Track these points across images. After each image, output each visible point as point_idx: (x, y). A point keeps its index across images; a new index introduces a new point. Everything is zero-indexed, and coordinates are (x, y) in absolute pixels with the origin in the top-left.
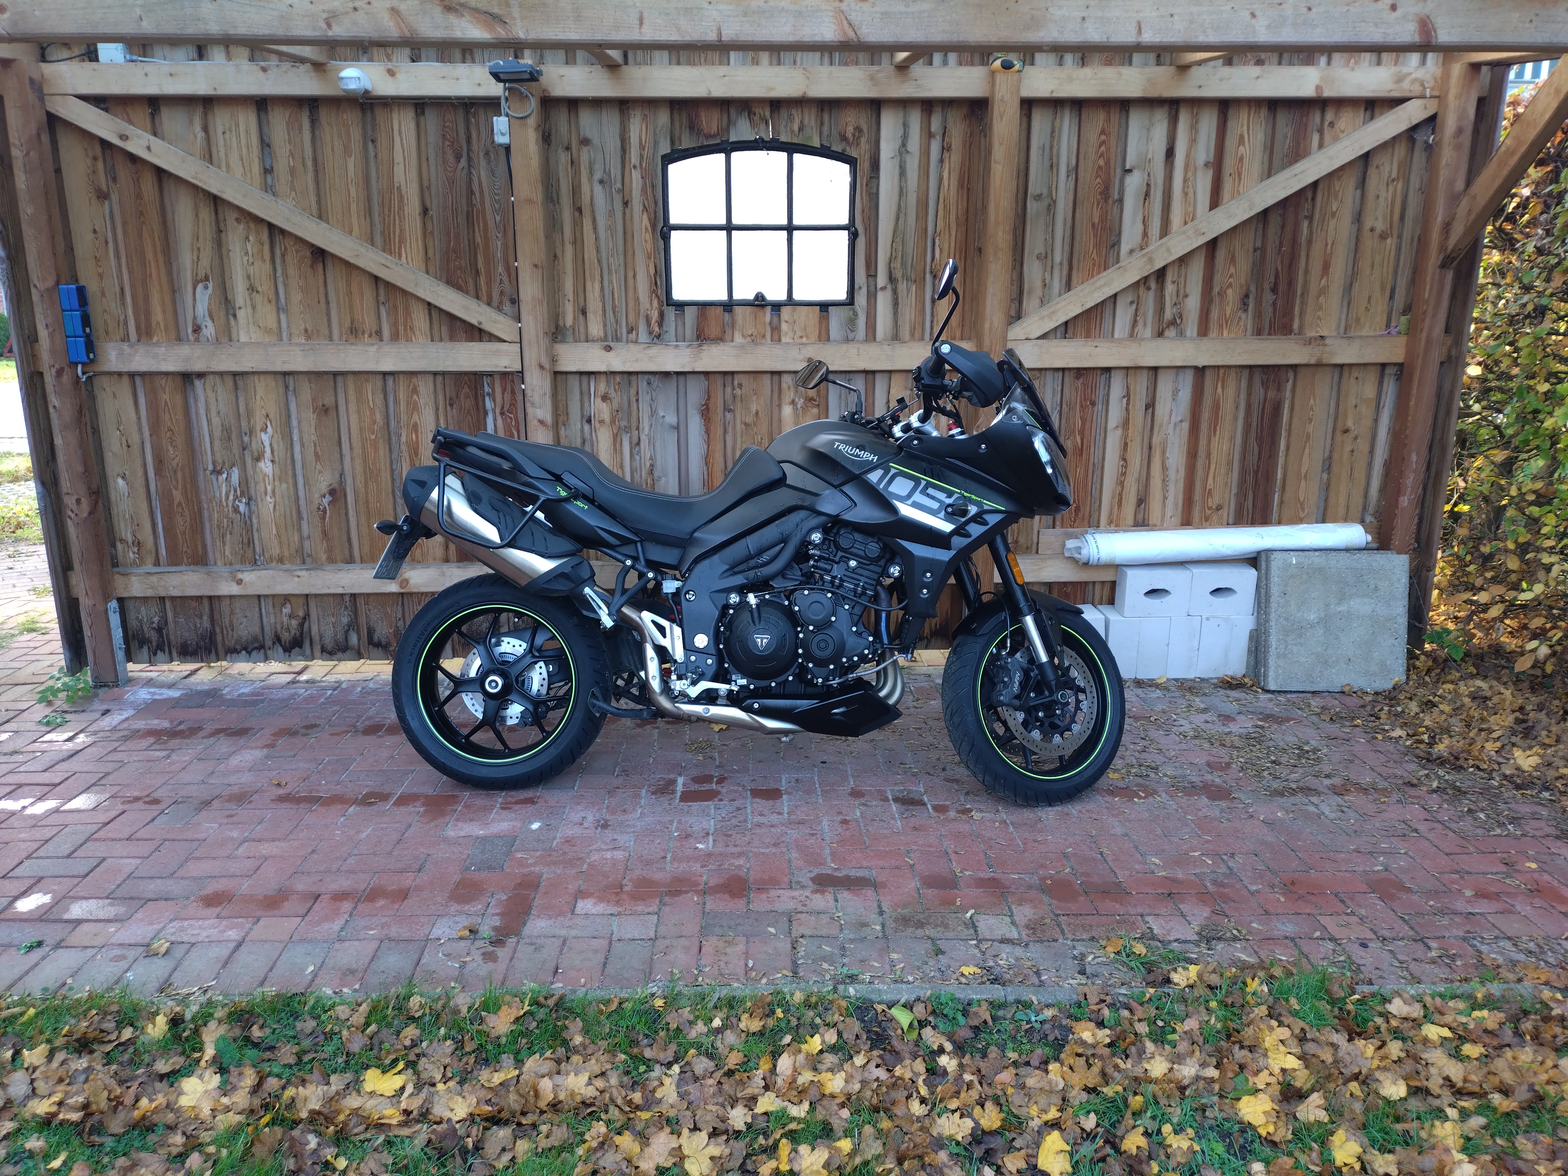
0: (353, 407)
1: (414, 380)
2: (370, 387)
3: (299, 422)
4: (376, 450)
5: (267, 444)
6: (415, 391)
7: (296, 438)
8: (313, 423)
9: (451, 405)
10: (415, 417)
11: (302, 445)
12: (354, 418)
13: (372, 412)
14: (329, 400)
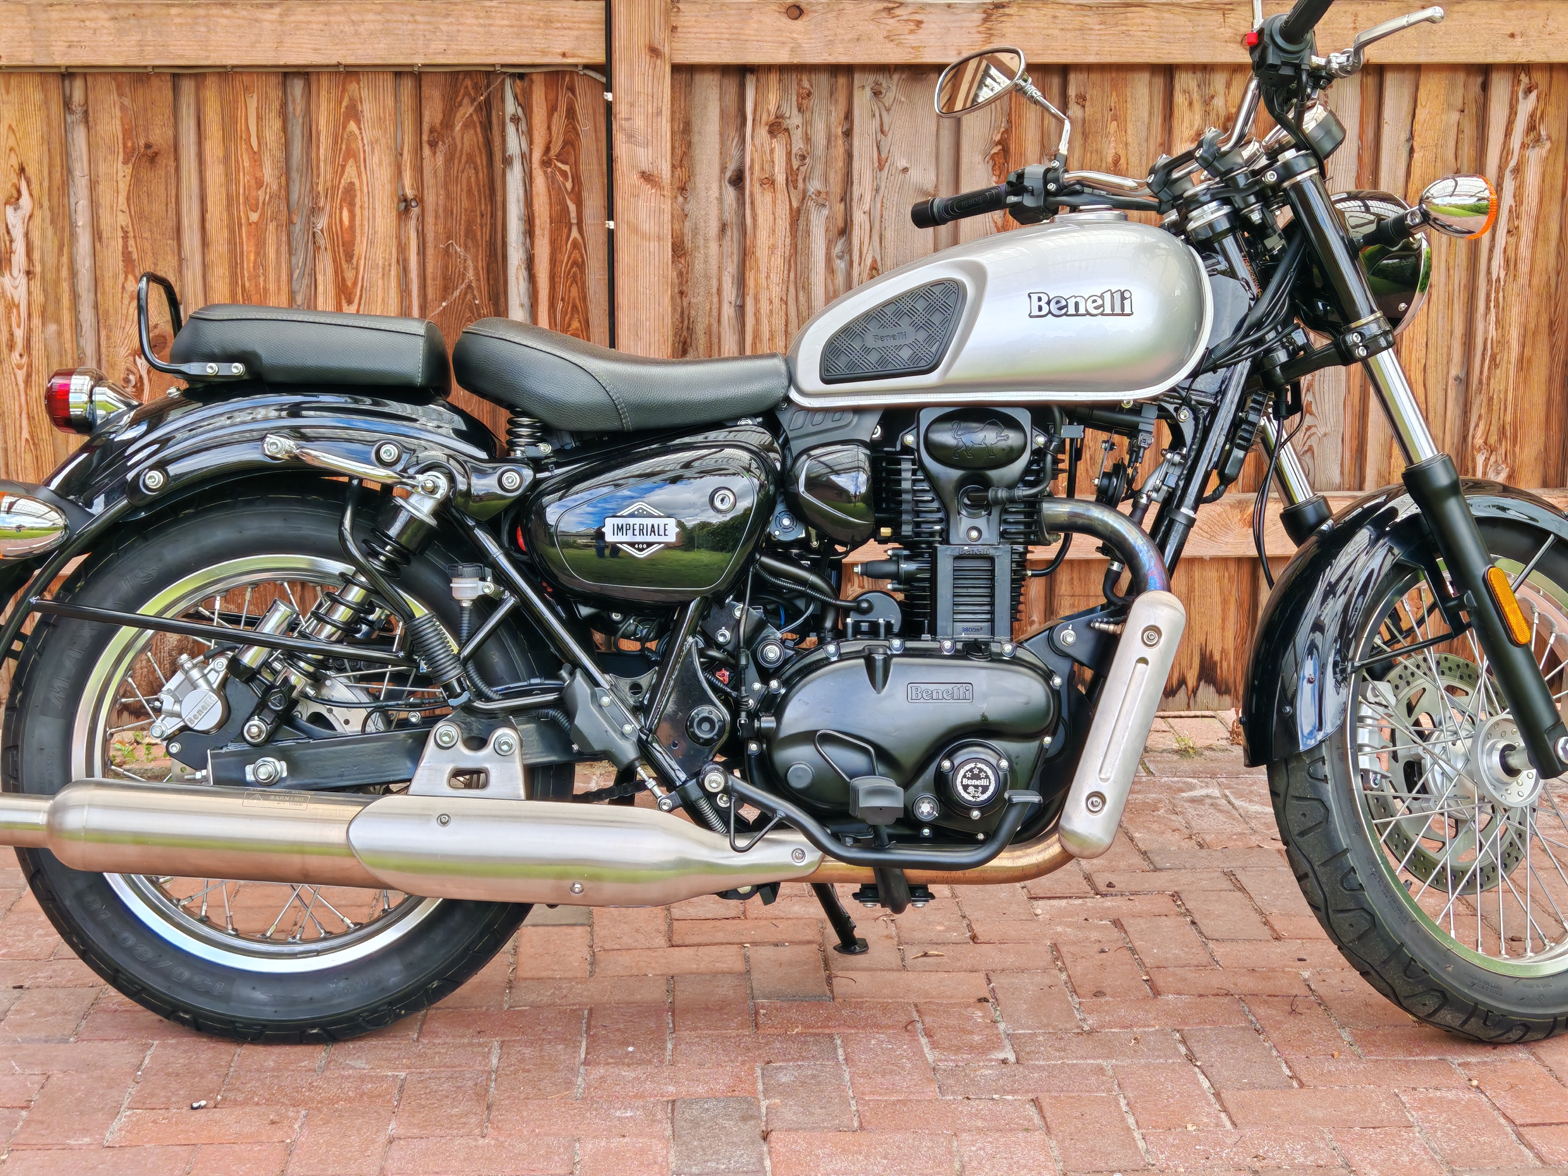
0: (214, 148)
1: (353, 87)
2: (253, 104)
3: (93, 185)
4: (260, 245)
5: (18, 233)
6: (353, 113)
7: (82, 219)
8: (123, 186)
9: (433, 144)
10: (351, 171)
11: (97, 235)
12: (215, 174)
13: (256, 159)
14: (159, 135)
